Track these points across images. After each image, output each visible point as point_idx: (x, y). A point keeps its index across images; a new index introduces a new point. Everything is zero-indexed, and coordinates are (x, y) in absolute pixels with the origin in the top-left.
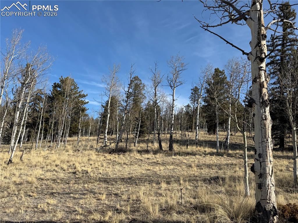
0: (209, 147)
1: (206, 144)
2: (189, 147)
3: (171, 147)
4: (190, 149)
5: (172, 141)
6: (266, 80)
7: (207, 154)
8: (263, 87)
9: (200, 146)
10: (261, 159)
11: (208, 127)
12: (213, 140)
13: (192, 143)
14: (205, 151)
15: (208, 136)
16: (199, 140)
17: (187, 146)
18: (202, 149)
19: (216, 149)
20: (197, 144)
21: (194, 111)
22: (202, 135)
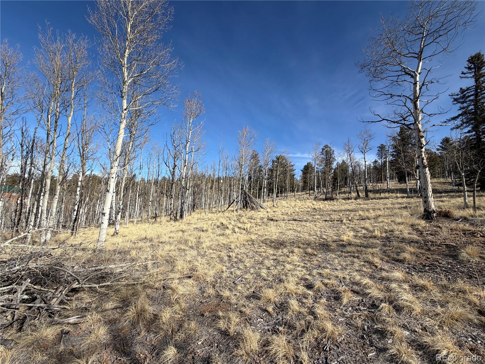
0: (400, 193)
1: (397, 191)
2: (381, 194)
3: (367, 196)
4: (383, 195)
5: (367, 191)
6: (425, 156)
7: (399, 198)
8: (424, 159)
9: (392, 193)
10: (425, 191)
11: (398, 178)
12: (404, 188)
13: (384, 191)
14: (397, 196)
15: (399, 185)
16: (390, 189)
17: (380, 193)
18: (394, 195)
19: (407, 194)
20: (388, 192)
21: (382, 165)
22: (392, 184)
